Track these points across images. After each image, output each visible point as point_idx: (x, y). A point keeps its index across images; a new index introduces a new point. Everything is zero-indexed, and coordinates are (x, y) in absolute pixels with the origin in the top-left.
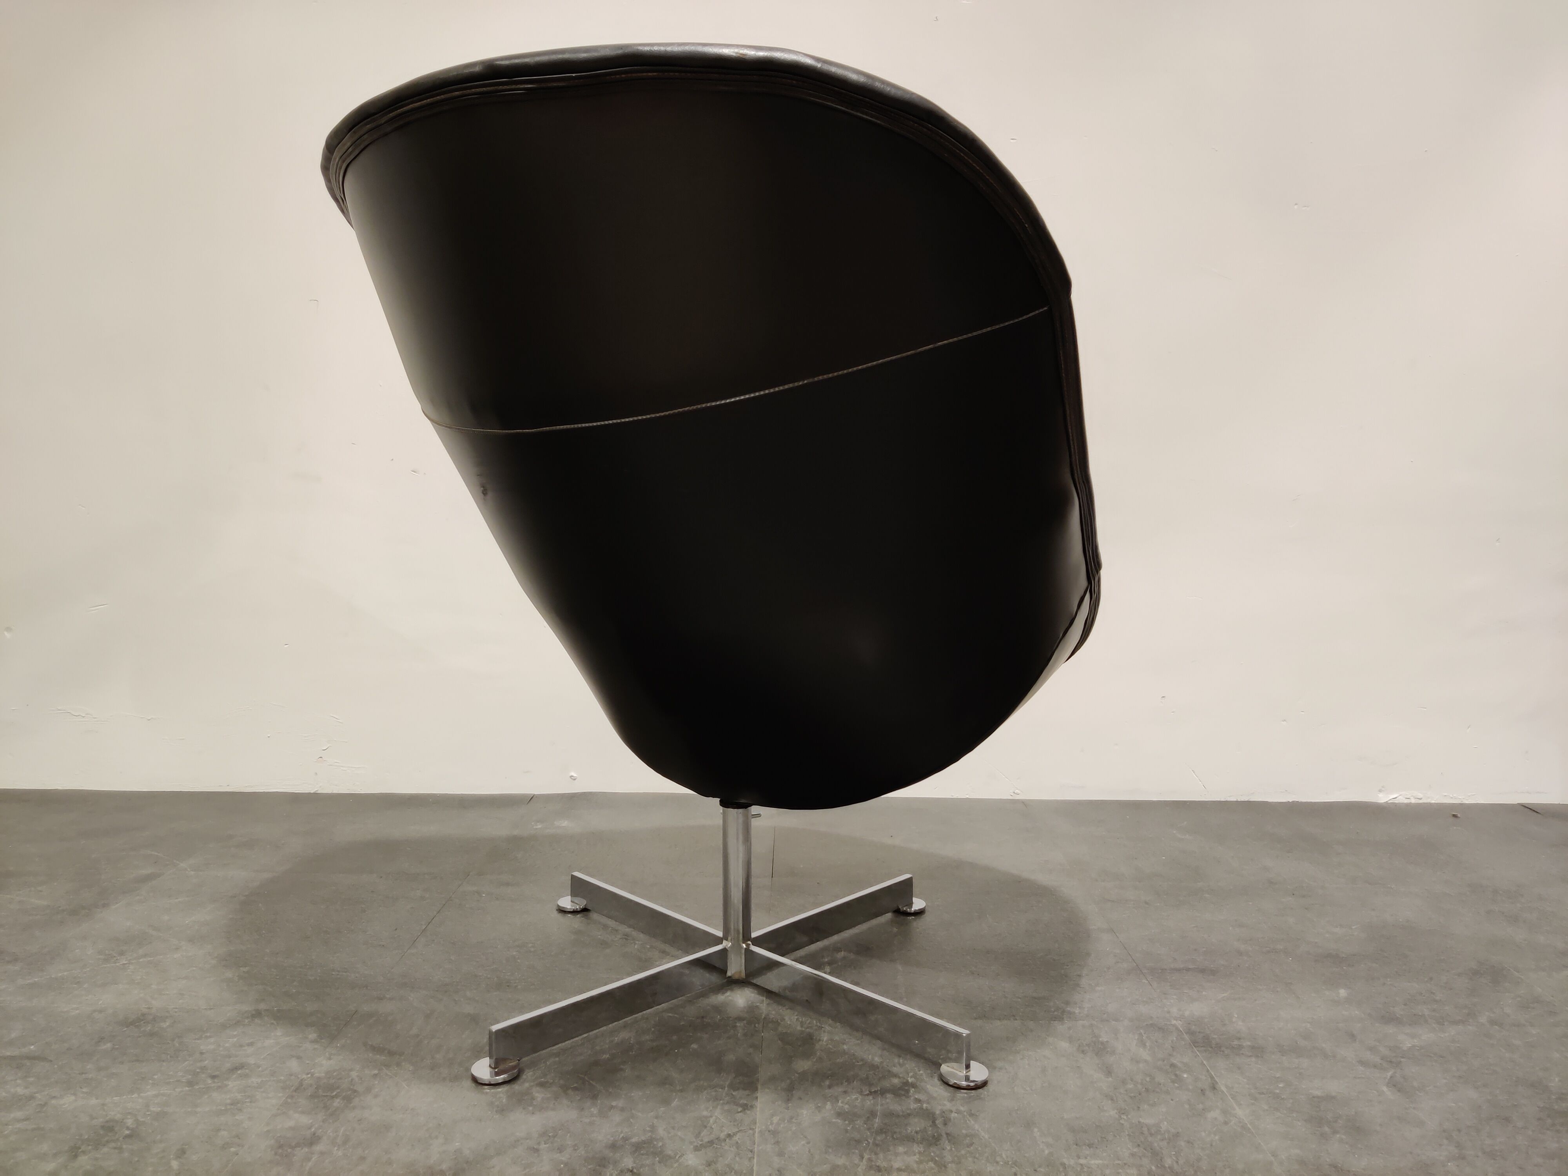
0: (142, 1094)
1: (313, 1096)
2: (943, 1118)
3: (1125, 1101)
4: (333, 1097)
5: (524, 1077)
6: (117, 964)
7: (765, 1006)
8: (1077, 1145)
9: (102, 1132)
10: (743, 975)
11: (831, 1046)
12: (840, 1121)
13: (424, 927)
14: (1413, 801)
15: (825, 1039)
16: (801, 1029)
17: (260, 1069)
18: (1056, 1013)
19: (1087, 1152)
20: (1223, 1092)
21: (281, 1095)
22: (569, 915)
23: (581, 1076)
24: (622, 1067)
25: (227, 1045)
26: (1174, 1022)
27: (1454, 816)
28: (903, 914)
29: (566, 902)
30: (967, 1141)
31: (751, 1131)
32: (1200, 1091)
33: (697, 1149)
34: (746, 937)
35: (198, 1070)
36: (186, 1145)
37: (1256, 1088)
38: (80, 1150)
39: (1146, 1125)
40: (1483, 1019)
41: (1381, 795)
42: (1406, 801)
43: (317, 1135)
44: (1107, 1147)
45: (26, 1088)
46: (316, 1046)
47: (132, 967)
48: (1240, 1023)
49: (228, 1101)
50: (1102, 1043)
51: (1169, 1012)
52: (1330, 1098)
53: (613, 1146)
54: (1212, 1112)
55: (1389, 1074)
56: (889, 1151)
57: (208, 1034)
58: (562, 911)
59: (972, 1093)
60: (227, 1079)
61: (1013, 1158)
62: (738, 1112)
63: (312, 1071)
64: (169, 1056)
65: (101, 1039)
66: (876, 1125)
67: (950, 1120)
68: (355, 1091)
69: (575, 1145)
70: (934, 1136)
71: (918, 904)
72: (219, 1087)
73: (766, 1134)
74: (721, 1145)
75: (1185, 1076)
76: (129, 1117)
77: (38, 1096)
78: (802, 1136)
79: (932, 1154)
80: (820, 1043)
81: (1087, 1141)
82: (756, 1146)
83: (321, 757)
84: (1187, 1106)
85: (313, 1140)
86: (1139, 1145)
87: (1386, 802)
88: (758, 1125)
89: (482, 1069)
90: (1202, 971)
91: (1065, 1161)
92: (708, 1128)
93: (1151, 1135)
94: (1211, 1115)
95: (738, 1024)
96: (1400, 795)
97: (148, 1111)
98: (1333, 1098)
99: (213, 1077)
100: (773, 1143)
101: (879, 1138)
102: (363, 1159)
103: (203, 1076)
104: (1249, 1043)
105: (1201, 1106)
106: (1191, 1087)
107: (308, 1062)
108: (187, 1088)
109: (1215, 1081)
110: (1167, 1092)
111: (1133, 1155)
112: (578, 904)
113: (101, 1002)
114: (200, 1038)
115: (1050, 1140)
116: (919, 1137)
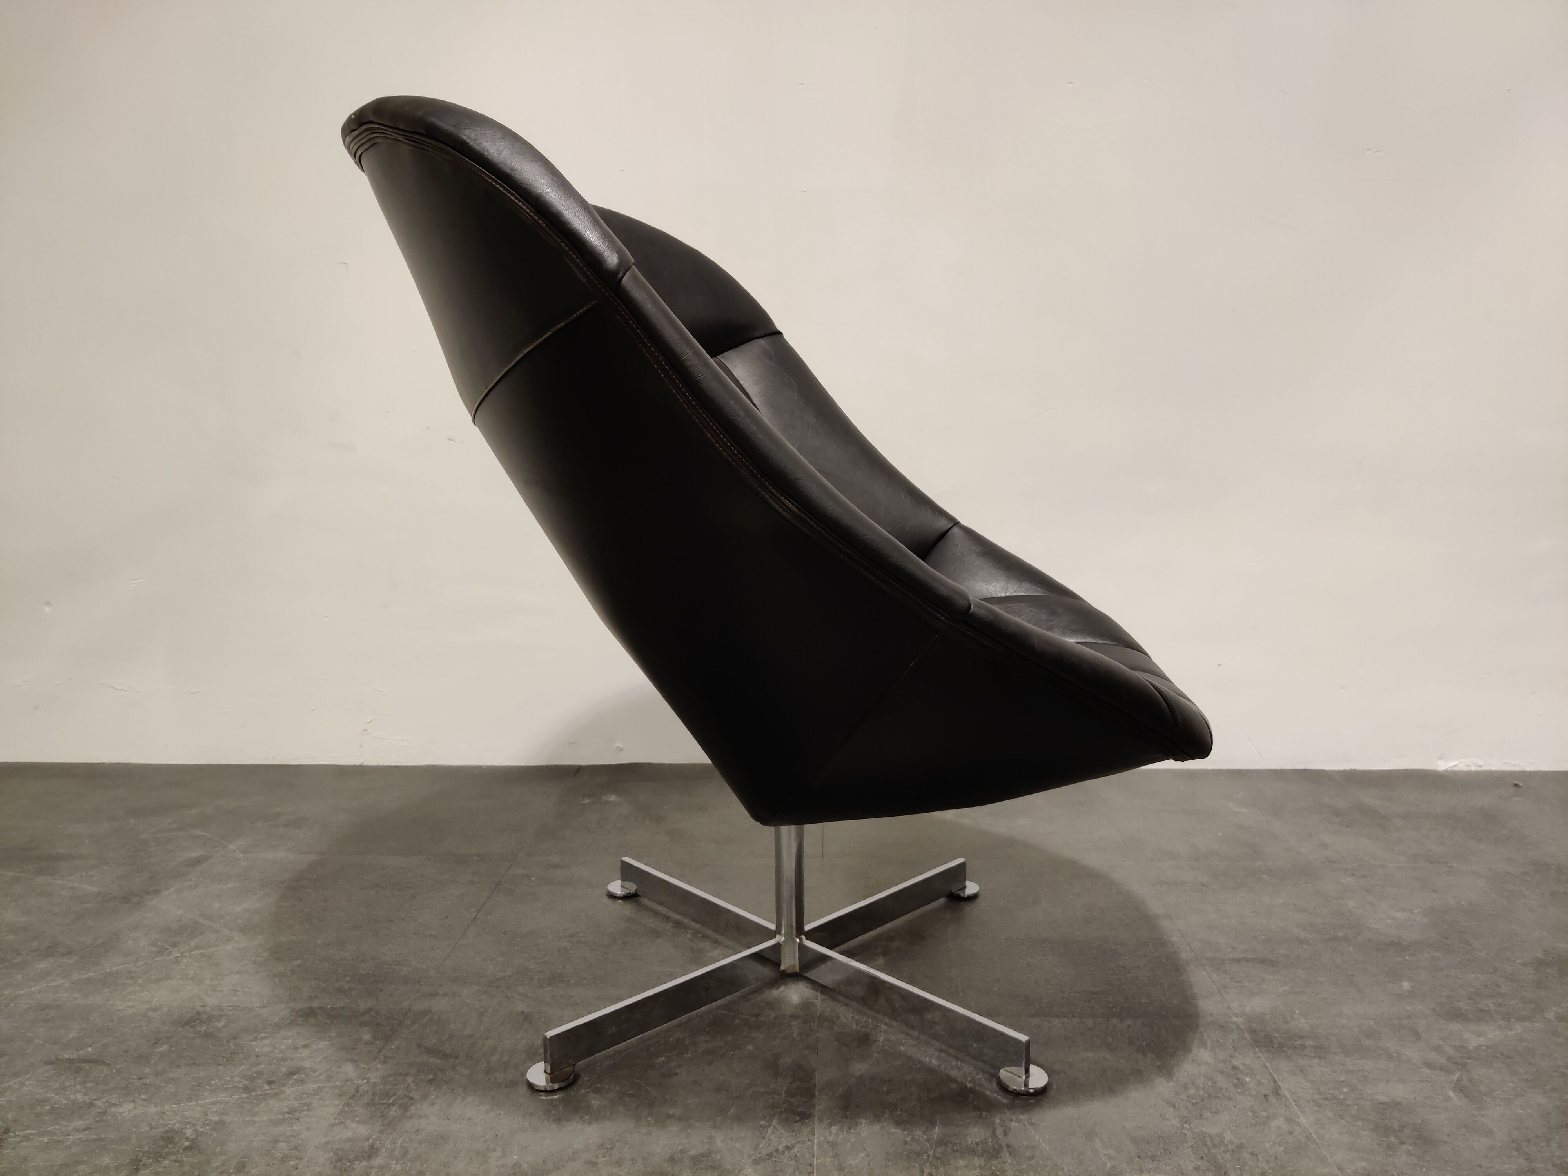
0: (199, 1102)
1: (369, 1105)
2: (1003, 1128)
3: (1187, 1108)
4: (390, 1105)
5: (580, 1082)
6: (171, 958)
7: (819, 1002)
8: (1139, 1157)
9: (162, 1143)
10: (797, 969)
11: (887, 1047)
12: (899, 1131)
13: (475, 914)
14: (1473, 768)
15: (882, 1039)
16: (856, 1028)
17: (316, 1074)
18: (1114, 1009)
19: (1151, 1166)
20: (1286, 1097)
21: (337, 1102)
22: (620, 901)
23: (637, 1081)
24: (678, 1071)
25: (283, 1047)
26: (1234, 1019)
27: (1516, 785)
28: (958, 900)
29: (616, 887)
30: (1028, 1153)
31: (809, 1143)
32: (1263, 1097)
33: (756, 1162)
34: (800, 930)
35: (254, 1075)
36: (246, 1158)
37: (1320, 1093)
38: (141, 1163)
39: (1209, 1135)
40: (1550, 1015)
41: (1440, 763)
42: (1466, 769)
43: (374, 1147)
44: (1170, 1160)
45: (86, 1094)
46: (371, 1049)
47: (185, 960)
48: (1302, 1020)
49: (286, 1110)
50: (1162, 1043)
51: (1229, 1008)
52: (1395, 1105)
53: (672, 1160)
54: (1275, 1120)
55: (1456, 1077)
56: (949, 1164)
57: (263, 1035)
58: (612, 896)
59: (1031, 1102)
60: (283, 1085)
61: (1075, 1172)
62: (796, 1122)
63: (368, 1076)
64: (225, 1059)
65: (157, 1041)
66: (935, 1136)
67: (1010, 1129)
68: (412, 1099)
69: (633, 1159)
70: (995, 1147)
71: (971, 888)
72: (276, 1094)
73: (825, 1146)
74: (779, 1159)
75: (1248, 1080)
76: (188, 1127)
77: (98, 1103)
78: (861, 1149)
79: (993, 1168)
80: (877, 1043)
81: (1149, 1153)
82: (815, 1159)
83: (366, 730)
84: (1250, 1114)
85: (372, 1152)
86: (1202, 1158)
87: (1446, 771)
88: (816, 1136)
89: (538, 1074)
90: (1263, 961)
91: (1128, 1175)
92: (766, 1139)
93: (1214, 1146)
94: (1275, 1123)
95: (793, 1023)
96: (1460, 763)
97: (206, 1120)
98: (1398, 1103)
99: (270, 1083)
100: (832, 1156)
101: (939, 1150)
103: (260, 1081)
104: (1311, 1043)
105: (1264, 1114)
106: (1253, 1093)
107: (363, 1066)
108: (244, 1095)
109: (1279, 1085)
110: (1230, 1098)
111: (1196, 1168)
112: (628, 889)
113: (156, 999)
114: (255, 1039)
115: (1112, 1152)
116: (979, 1148)
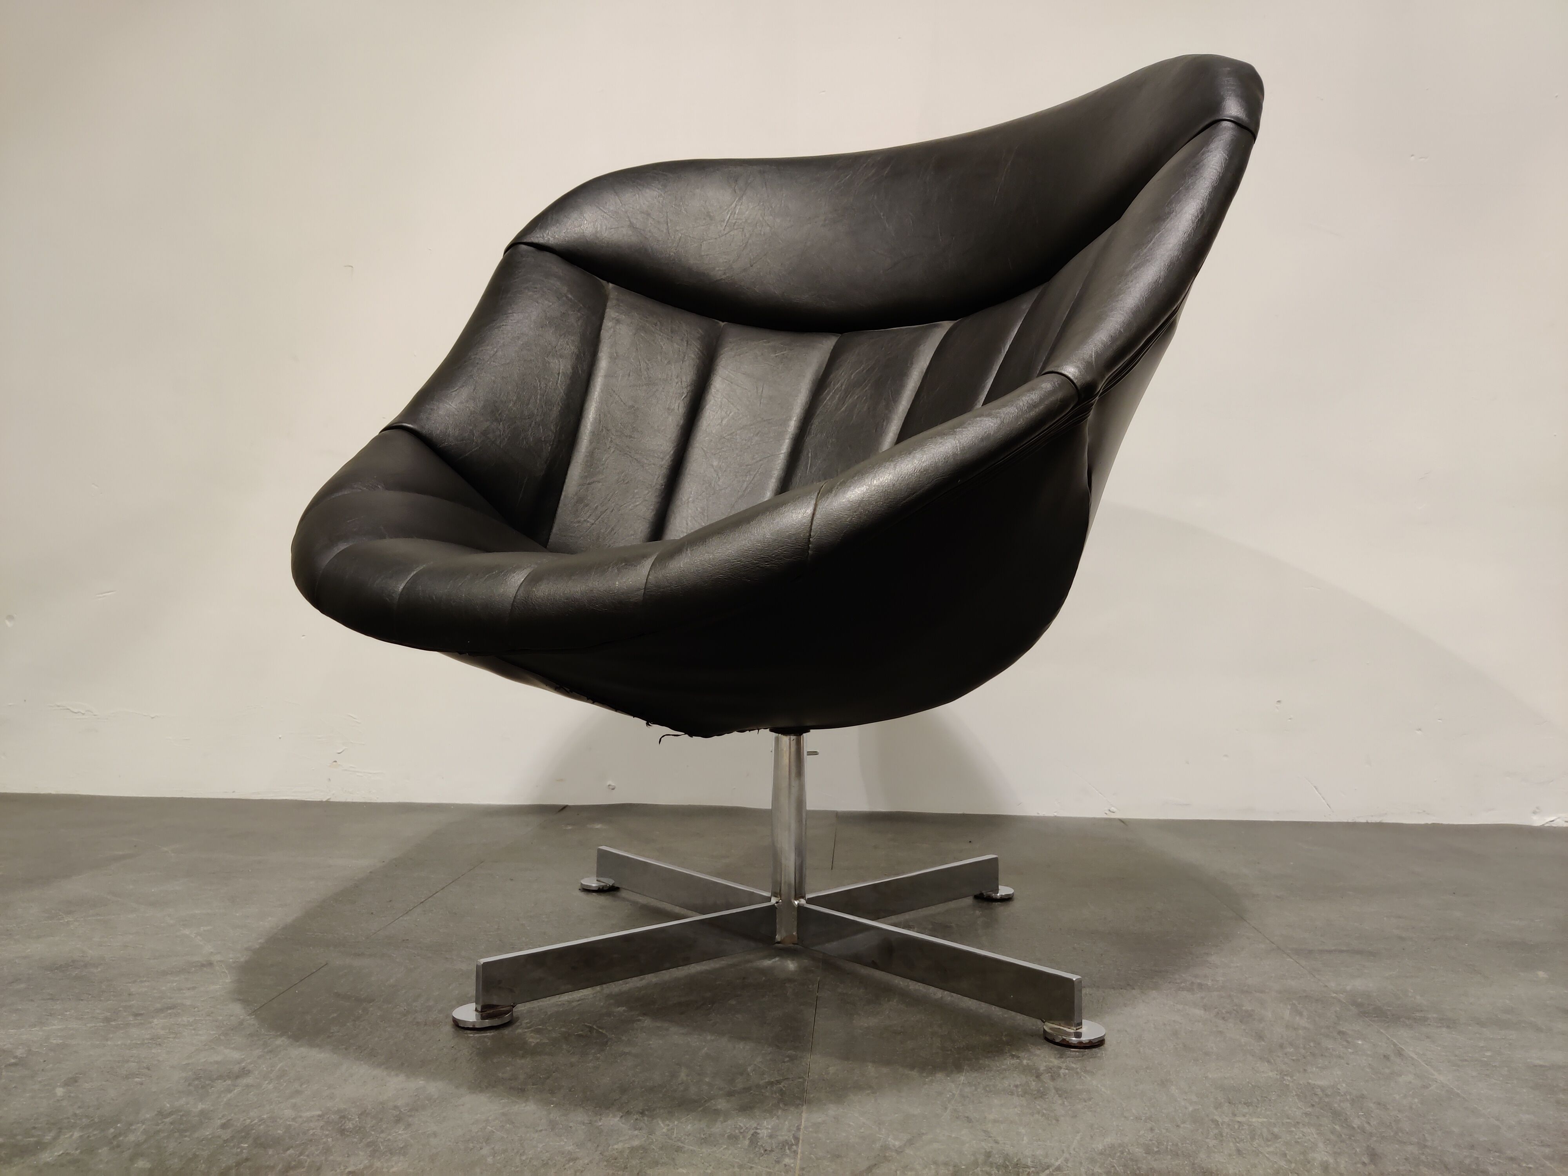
1: (251, 1035)
2: (1050, 1074)
3: (1286, 1063)
5: (516, 1024)
6: (61, 921)
7: (820, 971)
8: (1230, 1103)
13: (423, 900)
17: (196, 1010)
18: (1183, 985)
19: (1245, 1111)
20: (1413, 1058)
21: (213, 1032)
22: (594, 893)
24: (639, 1019)
25: (163, 988)
26: (1334, 995)
28: (987, 900)
29: (591, 881)
30: (1085, 1096)
31: (800, 1080)
32: (1382, 1057)
33: (728, 1095)
35: (120, 1009)
36: (80, 1075)
37: (1456, 1056)
39: (1319, 1086)
43: (246, 1069)
44: (1270, 1106)
47: (76, 924)
48: (1419, 997)
49: (148, 1037)
50: (1247, 1011)
51: (1325, 986)
52: (1557, 1067)
54: (1403, 1076)
56: (981, 1102)
57: (144, 979)
58: (587, 890)
59: (1085, 1052)
60: (153, 1017)
61: (1146, 1113)
62: (784, 1063)
64: (90, 996)
65: (16, 981)
69: (572, 1087)
70: (1040, 1090)
71: (1005, 891)
72: (141, 1024)
73: (819, 1084)
74: (759, 1093)
75: (1360, 1042)
76: (21, 1047)
78: (866, 1087)
79: (1038, 1107)
81: (1243, 1100)
82: (805, 1095)
83: (336, 761)
84: (1368, 1070)
85: (241, 1074)
86: (1313, 1105)
87: (1543, 825)
89: (466, 1012)
90: (1359, 952)
91: (1217, 1118)
93: (1327, 1095)
94: (1403, 1079)
96: (1559, 818)
99: (137, 1015)
101: (967, 1090)
102: (298, 1092)
103: (125, 1014)
104: (1434, 1015)
105: (1387, 1071)
106: (1369, 1053)
108: (102, 1024)
109: (1400, 1048)
110: (1340, 1057)
111: (1307, 1114)
112: (604, 883)
113: (29, 950)
114: (134, 982)
115: (1194, 1098)
116: (1020, 1090)
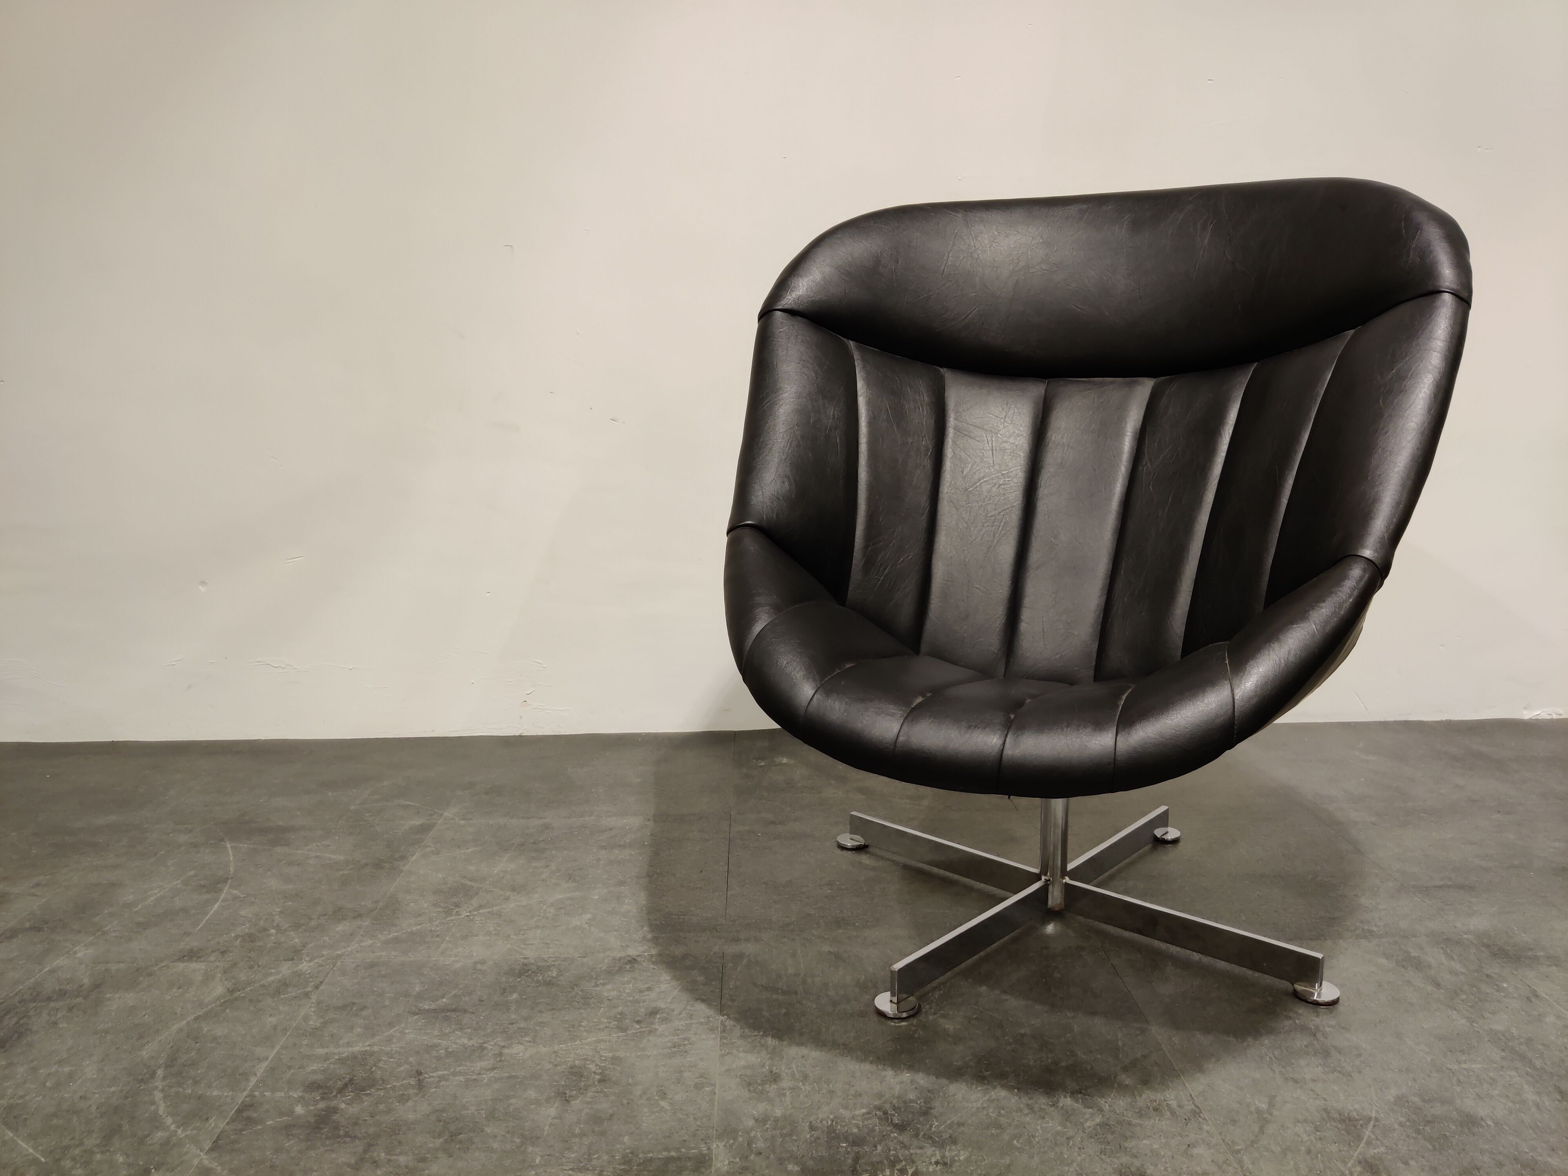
3: (1467, 1010)
6: (462, 917)
8: (1450, 1052)
13: (725, 869)
14: (1555, 717)
19: (1463, 1058)
20: (1544, 998)
25: (627, 991)
26: (1465, 936)
29: (847, 840)
32: (1526, 999)
34: (1064, 870)
39: (1499, 1031)
41: (1525, 712)
42: (1548, 717)
43: (773, 1072)
44: (1477, 1052)
46: (711, 989)
48: (1523, 935)
50: (1415, 958)
51: (1455, 927)
54: (1547, 1017)
58: (844, 848)
65: (504, 991)
71: (1173, 833)
72: (650, 1031)
75: (1505, 985)
81: (1457, 1048)
83: (526, 701)
84: (1523, 1013)
87: (1534, 719)
89: (885, 1002)
90: (1462, 887)
93: (1509, 1040)
94: (1548, 1020)
96: (1543, 712)
97: (601, 1057)
103: (627, 1021)
104: (1542, 954)
105: (1535, 1012)
106: (1516, 995)
107: (715, 1004)
109: (1533, 989)
110: (1499, 1001)
111: (1503, 1058)
112: (857, 842)
115: (1426, 1049)
